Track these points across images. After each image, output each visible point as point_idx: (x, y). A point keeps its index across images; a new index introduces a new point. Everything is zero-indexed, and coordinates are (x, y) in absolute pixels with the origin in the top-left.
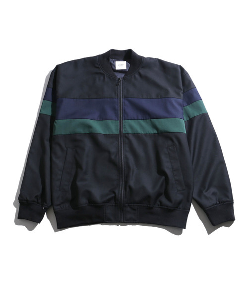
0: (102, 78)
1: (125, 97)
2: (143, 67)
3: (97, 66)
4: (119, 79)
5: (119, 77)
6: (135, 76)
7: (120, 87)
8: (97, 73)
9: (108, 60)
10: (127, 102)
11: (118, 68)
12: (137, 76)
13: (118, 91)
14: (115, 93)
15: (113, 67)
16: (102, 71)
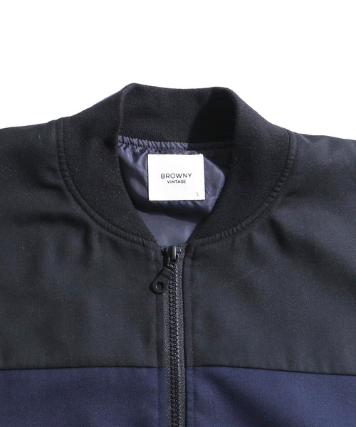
0: (75, 241)
1: (201, 364)
2: (296, 193)
3: (50, 178)
4: (167, 253)
5: (163, 241)
6: (250, 241)
7: (172, 303)
8: (48, 219)
9: (110, 144)
10: (207, 392)
11: (158, 191)
12: (262, 240)
13: (159, 327)
14: (147, 339)
15: (137, 186)
16: (75, 209)
